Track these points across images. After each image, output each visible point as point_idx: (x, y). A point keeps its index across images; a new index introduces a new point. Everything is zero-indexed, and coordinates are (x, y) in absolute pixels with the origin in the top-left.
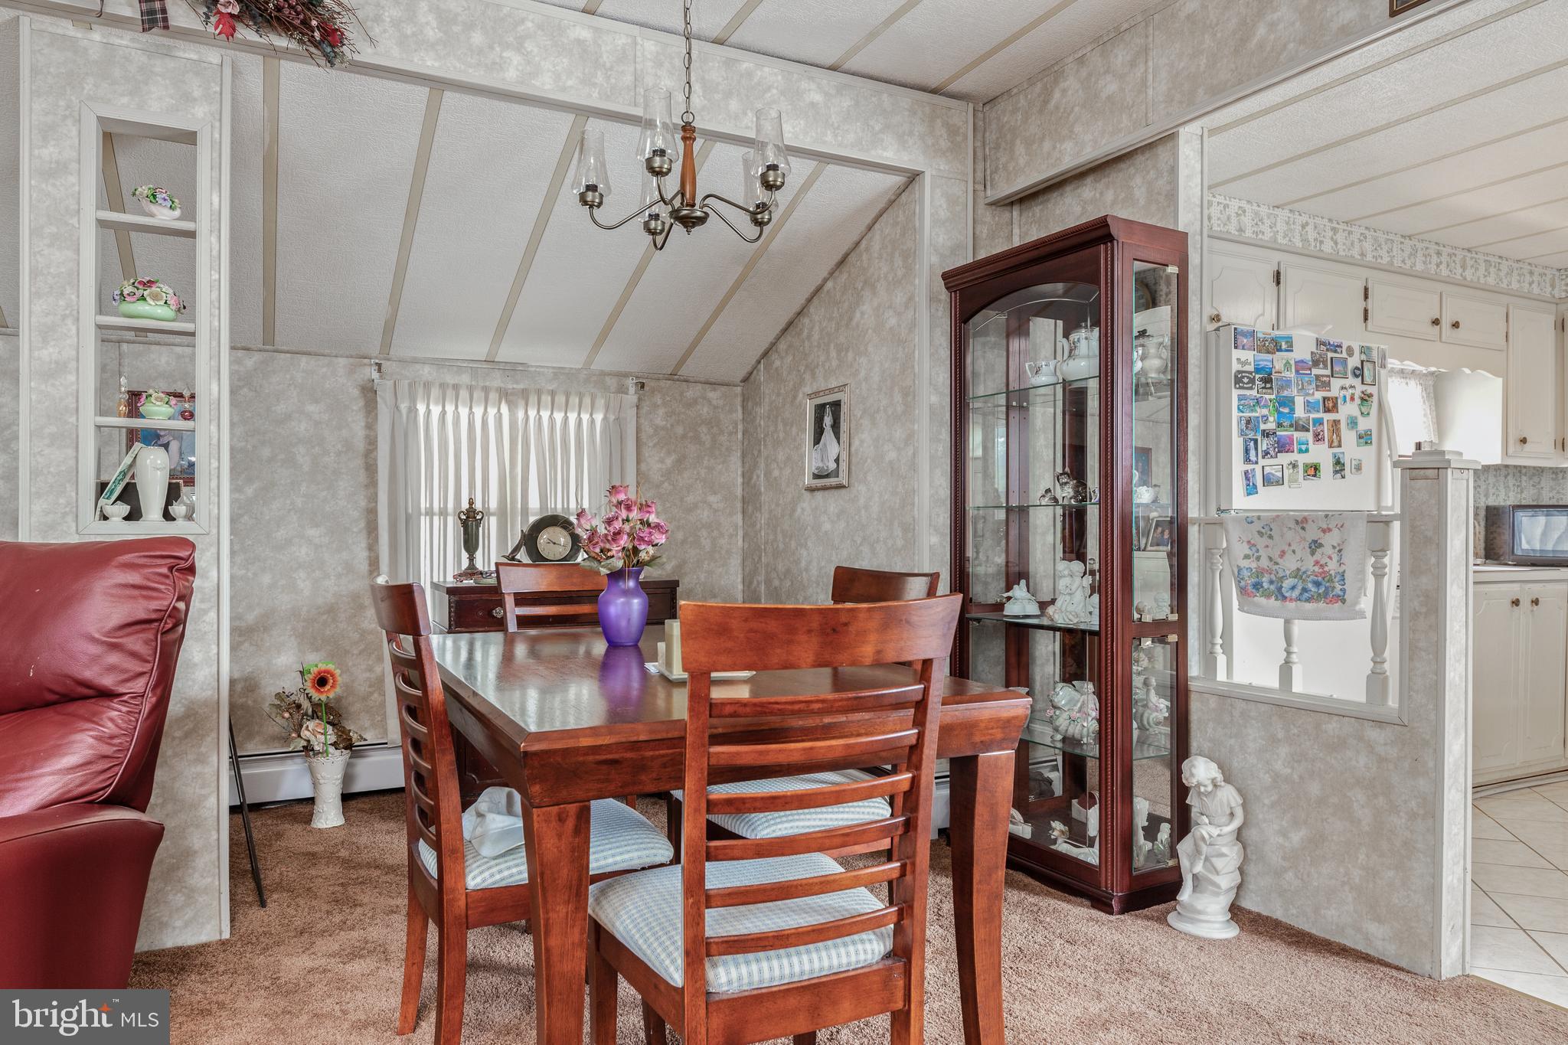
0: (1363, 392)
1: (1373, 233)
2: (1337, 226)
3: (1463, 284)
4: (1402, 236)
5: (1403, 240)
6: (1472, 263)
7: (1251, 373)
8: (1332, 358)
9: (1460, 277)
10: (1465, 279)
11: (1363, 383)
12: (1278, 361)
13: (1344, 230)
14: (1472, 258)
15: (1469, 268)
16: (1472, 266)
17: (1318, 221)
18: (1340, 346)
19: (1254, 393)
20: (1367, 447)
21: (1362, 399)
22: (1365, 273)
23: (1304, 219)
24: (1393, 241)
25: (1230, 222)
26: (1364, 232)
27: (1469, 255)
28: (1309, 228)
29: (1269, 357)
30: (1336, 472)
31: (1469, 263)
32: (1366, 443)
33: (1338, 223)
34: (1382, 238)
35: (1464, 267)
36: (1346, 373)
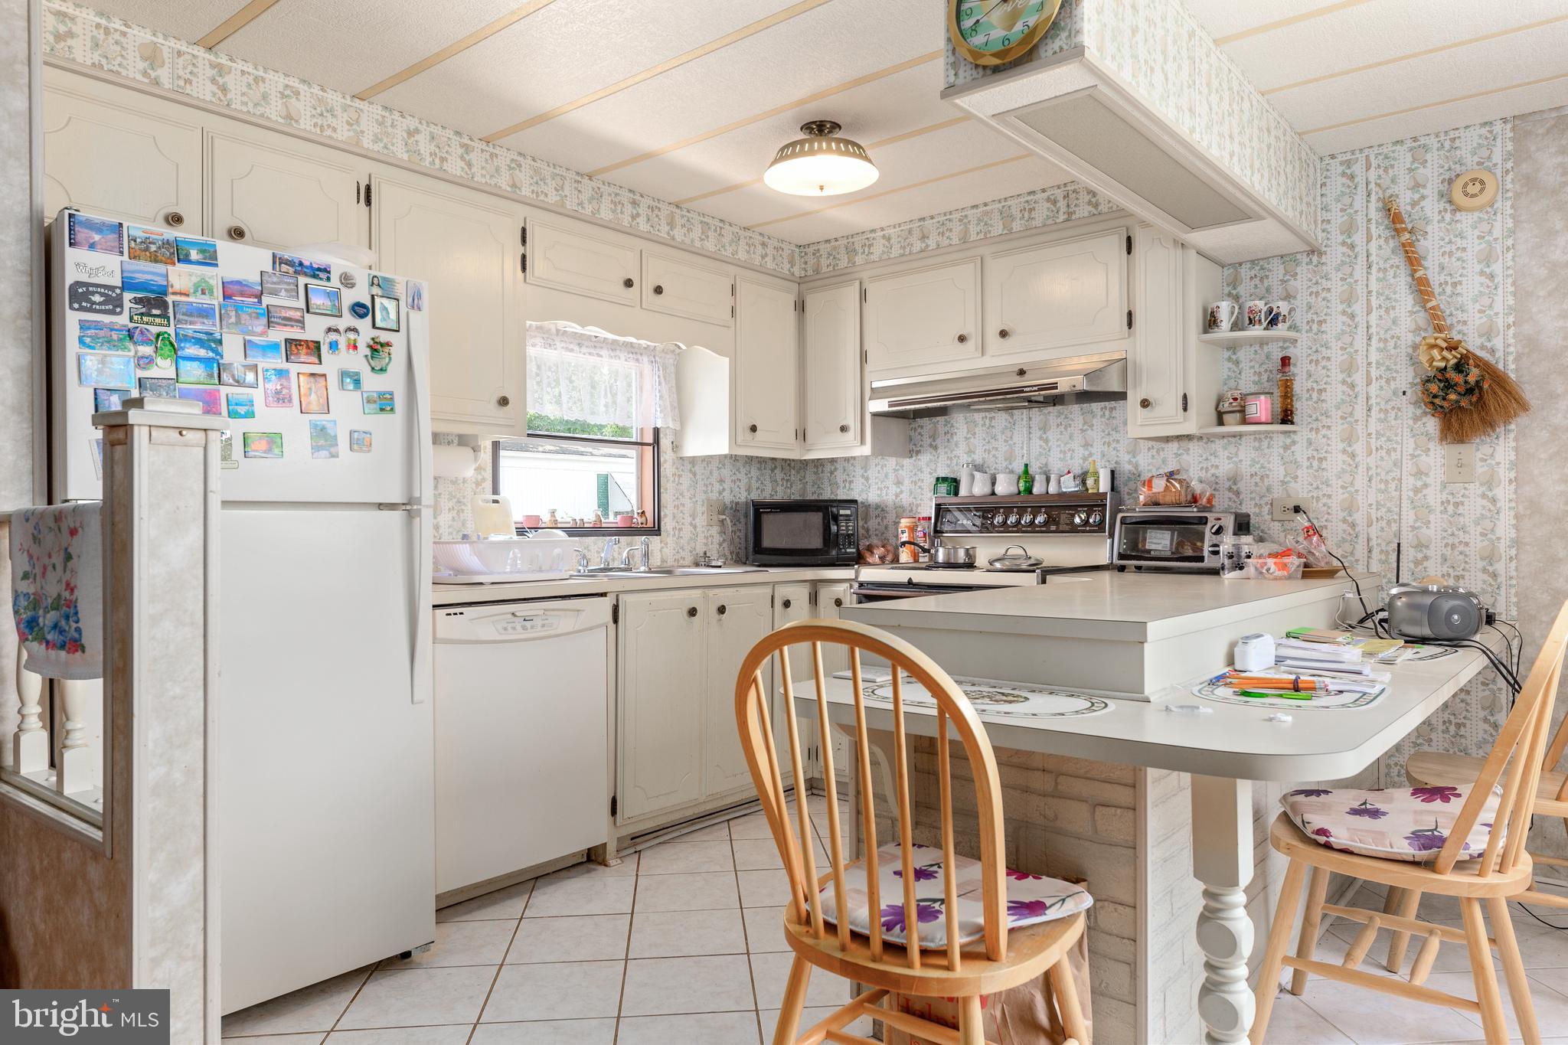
0: (373, 339)
1: (533, 163)
2: (469, 142)
3: (670, 244)
4: (578, 173)
5: (579, 179)
6: (683, 221)
7: (112, 288)
8: (306, 285)
9: (666, 236)
10: (673, 238)
11: (374, 326)
12: (180, 277)
13: (482, 151)
14: (683, 216)
15: (679, 226)
16: (683, 226)
17: (437, 130)
18: (327, 271)
19: (123, 320)
20: (385, 417)
21: (374, 350)
22: (522, 211)
23: (413, 123)
24: (563, 178)
25: (268, 103)
26: (515, 157)
27: (678, 211)
28: (422, 139)
29: (160, 268)
30: (316, 448)
31: (679, 221)
32: (382, 410)
33: (471, 139)
34: (547, 171)
35: (671, 224)
36: (340, 310)
